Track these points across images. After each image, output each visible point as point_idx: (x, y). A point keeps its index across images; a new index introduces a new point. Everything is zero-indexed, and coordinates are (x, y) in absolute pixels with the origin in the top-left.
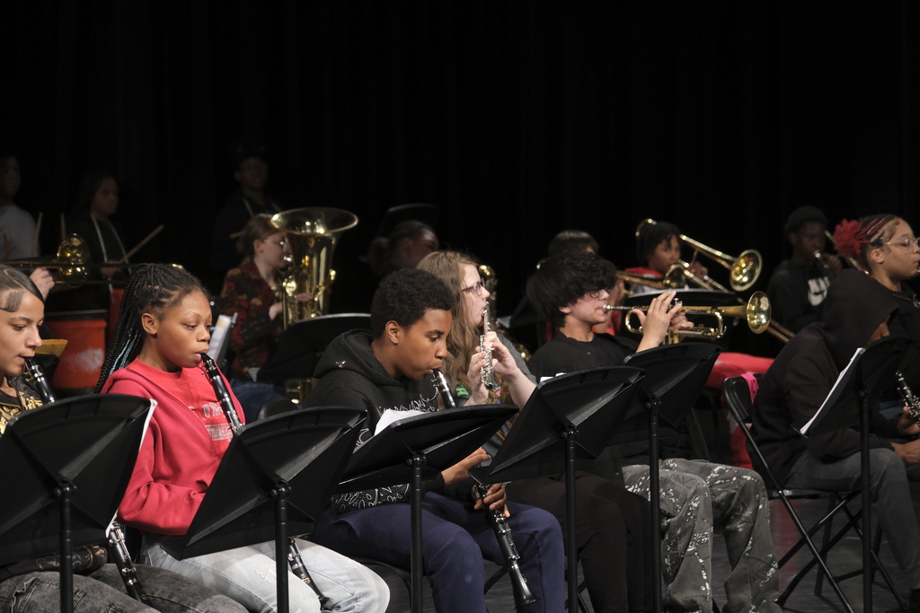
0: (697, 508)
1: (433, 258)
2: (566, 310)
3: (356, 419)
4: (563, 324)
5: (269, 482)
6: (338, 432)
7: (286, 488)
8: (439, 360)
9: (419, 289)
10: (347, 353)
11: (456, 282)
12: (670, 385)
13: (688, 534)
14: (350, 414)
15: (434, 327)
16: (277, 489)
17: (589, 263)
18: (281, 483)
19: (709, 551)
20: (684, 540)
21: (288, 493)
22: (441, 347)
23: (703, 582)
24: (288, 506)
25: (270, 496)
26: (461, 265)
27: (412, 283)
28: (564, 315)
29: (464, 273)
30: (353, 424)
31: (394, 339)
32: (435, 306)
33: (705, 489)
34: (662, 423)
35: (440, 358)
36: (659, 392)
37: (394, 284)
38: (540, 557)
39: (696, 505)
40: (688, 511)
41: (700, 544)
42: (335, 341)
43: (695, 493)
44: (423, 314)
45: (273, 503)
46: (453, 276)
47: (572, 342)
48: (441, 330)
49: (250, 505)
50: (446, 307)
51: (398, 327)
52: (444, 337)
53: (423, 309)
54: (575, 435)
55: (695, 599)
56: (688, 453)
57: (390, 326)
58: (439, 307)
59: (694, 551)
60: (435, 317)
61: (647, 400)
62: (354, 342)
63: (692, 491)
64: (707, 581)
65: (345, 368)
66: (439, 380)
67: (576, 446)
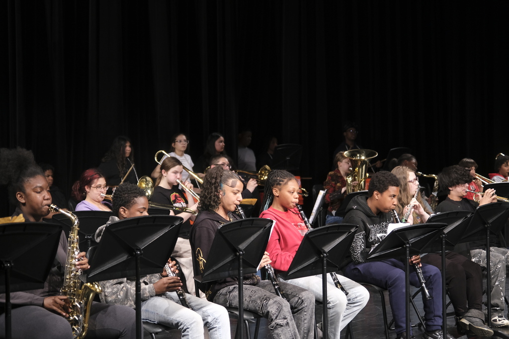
0: (500, 268)
1: (397, 168)
2: (450, 189)
3: (354, 229)
4: (449, 194)
5: (320, 252)
6: (347, 233)
7: (326, 254)
8: (394, 206)
9: (386, 179)
10: (357, 203)
11: (405, 178)
12: (494, 218)
13: (496, 277)
14: (352, 227)
15: (392, 193)
16: (323, 255)
17: (463, 172)
18: (325, 252)
19: (504, 284)
20: (495, 279)
21: (327, 256)
22: (395, 201)
23: (502, 297)
24: (327, 261)
25: (320, 257)
26: (408, 172)
27: (384, 177)
28: (450, 190)
29: (409, 175)
30: (353, 230)
31: (377, 198)
32: (392, 185)
33: (503, 260)
34: (491, 233)
35: (394, 205)
36: (490, 221)
37: (377, 177)
38: (432, 285)
39: (500, 266)
40: (497, 269)
41: (501, 282)
42: (353, 199)
43: (499, 262)
44: (388, 188)
45: (322, 260)
46: (404, 175)
47: (452, 201)
48: (395, 194)
49: (312, 260)
50: (397, 185)
51: (378, 193)
52: (396, 197)
53: (388, 186)
54: (445, 237)
55: (498, 303)
56: (499, 245)
57: (375, 193)
58: (394, 186)
59: (498, 284)
60: (393, 190)
61: (486, 224)
62: (361, 199)
63: (498, 261)
64: (503, 296)
65: (356, 209)
66: (394, 214)
67: (446, 241)
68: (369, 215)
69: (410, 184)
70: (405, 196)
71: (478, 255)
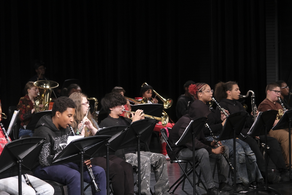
0: (146, 166)
1: (74, 94)
2: (111, 109)
3: (42, 140)
5: (16, 159)
6: (37, 144)
7: (21, 160)
9: (65, 102)
10: (45, 121)
11: (80, 102)
12: (143, 131)
13: (144, 173)
15: (70, 113)
16: (19, 161)
17: (120, 97)
18: (20, 159)
19: (149, 179)
20: (143, 175)
21: (22, 162)
22: (72, 119)
23: (148, 187)
24: (22, 166)
25: (17, 163)
26: (82, 97)
27: (63, 100)
28: (111, 110)
29: (82, 99)
30: (41, 142)
31: (58, 116)
32: (70, 107)
33: (149, 161)
34: (141, 142)
35: (72, 122)
36: (140, 133)
37: (58, 101)
38: (99, 181)
39: (146, 165)
40: (144, 167)
41: (147, 177)
42: (42, 118)
43: (146, 162)
44: (66, 109)
45: (18, 165)
46: (79, 99)
47: (112, 118)
48: (71, 114)
49: (11, 165)
50: (73, 107)
51: (59, 113)
52: (73, 116)
53: (66, 107)
54: (109, 145)
55: (145, 192)
56: (145, 150)
57: (57, 112)
58: (71, 107)
59: (145, 178)
60: (70, 110)
61: (137, 135)
62: (47, 118)
63: (145, 161)
64: (149, 187)
65: (44, 126)
66: (71, 129)
67: (109, 148)
68: (53, 130)
69: (83, 106)
70: (80, 114)
71: (131, 158)
